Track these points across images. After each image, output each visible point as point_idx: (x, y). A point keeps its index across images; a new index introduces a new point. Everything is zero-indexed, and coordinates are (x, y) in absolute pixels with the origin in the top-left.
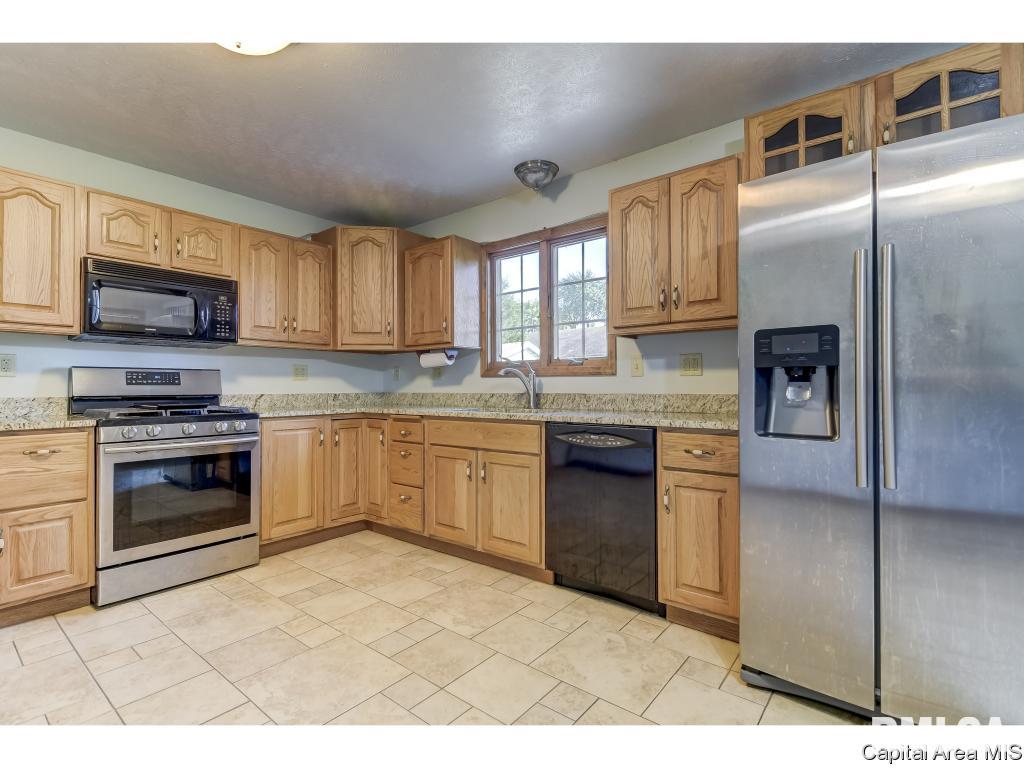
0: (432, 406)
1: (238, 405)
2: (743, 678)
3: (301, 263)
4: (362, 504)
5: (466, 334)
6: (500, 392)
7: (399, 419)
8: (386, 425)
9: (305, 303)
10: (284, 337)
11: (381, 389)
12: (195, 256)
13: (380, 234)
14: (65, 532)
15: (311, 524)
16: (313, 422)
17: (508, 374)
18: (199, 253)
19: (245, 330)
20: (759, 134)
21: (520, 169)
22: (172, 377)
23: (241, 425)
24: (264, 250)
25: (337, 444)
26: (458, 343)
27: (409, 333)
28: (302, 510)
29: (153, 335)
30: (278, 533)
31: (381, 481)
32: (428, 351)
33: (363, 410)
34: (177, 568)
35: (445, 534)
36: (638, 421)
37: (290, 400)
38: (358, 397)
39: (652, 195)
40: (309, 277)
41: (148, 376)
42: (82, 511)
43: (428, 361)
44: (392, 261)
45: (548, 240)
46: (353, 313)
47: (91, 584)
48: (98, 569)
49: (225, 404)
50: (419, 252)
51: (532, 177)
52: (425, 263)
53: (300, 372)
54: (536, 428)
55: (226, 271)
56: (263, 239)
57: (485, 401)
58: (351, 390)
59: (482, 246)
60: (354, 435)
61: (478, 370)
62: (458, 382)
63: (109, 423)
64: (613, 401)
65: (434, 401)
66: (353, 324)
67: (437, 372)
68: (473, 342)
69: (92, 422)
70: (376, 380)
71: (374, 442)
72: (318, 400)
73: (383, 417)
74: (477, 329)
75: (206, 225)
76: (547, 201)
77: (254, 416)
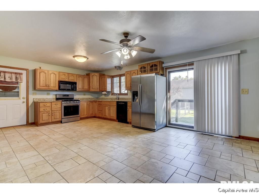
0: (104, 100)
1: (76, 99)
2: (132, 126)
3: (85, 79)
4: (94, 114)
5: (109, 89)
6: (114, 97)
7: (99, 101)
8: (97, 102)
9: (85, 85)
10: (82, 89)
11: (97, 97)
12: (71, 79)
13: (96, 74)
14: (59, 114)
15: (86, 116)
16: (87, 102)
17: (114, 95)
18: (72, 79)
19: (77, 89)
20: (139, 68)
21: (115, 67)
22: (68, 95)
23: (78, 102)
24: (80, 77)
25: (90, 105)
26: (108, 90)
27: (101, 89)
28: (85, 114)
29: (66, 90)
30: (82, 117)
31: (96, 110)
32: (103, 92)
33: (94, 100)
34: (71, 119)
35: (105, 117)
36: (125, 101)
37: (83, 99)
38: (93, 98)
39: (129, 73)
40: (86, 80)
41: (65, 95)
42: (60, 111)
43: (103, 93)
44: (98, 78)
45: (120, 76)
46: (92, 86)
47: (61, 120)
48: (62, 119)
49: (74, 99)
50: (102, 77)
51: (117, 68)
52: (103, 78)
53: (84, 95)
54: (115, 102)
55: (75, 81)
56: (80, 76)
57: (112, 99)
58: (92, 97)
59: (111, 76)
60: (92, 104)
61: (111, 94)
62: (108, 96)
63: (63, 101)
64: (127, 99)
65: (105, 99)
66: (92, 88)
67: (105, 95)
68: (110, 90)
69: (61, 101)
70: (96, 96)
71: (96, 105)
72: (87, 99)
73: (97, 101)
74: (111, 88)
75: (73, 75)
76: (120, 70)
77: (79, 101)
